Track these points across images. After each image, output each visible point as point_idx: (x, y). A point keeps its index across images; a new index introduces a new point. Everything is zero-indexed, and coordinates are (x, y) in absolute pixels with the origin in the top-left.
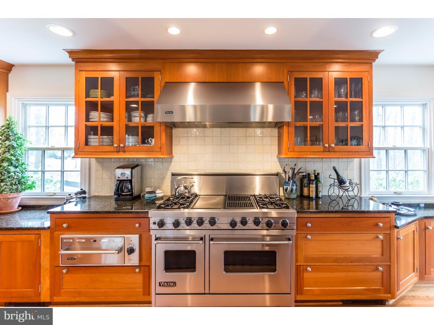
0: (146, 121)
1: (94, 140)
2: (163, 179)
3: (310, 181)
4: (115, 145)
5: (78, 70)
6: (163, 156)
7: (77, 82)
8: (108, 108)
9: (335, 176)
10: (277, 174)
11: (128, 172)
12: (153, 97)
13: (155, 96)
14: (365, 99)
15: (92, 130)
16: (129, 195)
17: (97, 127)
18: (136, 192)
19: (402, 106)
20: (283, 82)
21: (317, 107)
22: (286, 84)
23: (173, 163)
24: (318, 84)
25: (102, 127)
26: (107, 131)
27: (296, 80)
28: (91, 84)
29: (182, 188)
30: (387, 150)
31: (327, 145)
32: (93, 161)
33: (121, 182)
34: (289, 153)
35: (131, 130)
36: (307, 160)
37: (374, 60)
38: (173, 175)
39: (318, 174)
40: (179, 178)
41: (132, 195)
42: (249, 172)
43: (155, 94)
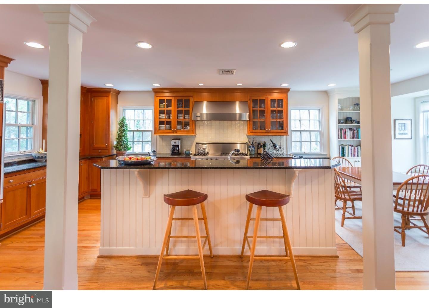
0: (184, 118)
1: (163, 127)
2: (191, 146)
3: (261, 146)
4: (172, 130)
5: (156, 96)
6: (194, 135)
7: (155, 102)
8: (169, 113)
9: (272, 144)
10: (246, 143)
11: (177, 142)
12: (189, 108)
13: (190, 107)
14: (284, 109)
15: (161, 123)
16: (177, 152)
17: (164, 121)
18: (180, 151)
19: (309, 110)
20: (247, 101)
21: (263, 112)
22: (249, 102)
23: (196, 138)
24: (263, 102)
25: (166, 121)
26: (169, 123)
27: (253, 100)
28: (161, 102)
29: (202, 149)
30: (301, 131)
31: (267, 130)
32: (158, 137)
33: (174, 146)
34: (250, 133)
35: (179, 123)
36: (261, 136)
37: (288, 92)
38: (197, 143)
39: (265, 143)
40: (200, 144)
41: (178, 152)
42: (232, 142)
43: (190, 106)
